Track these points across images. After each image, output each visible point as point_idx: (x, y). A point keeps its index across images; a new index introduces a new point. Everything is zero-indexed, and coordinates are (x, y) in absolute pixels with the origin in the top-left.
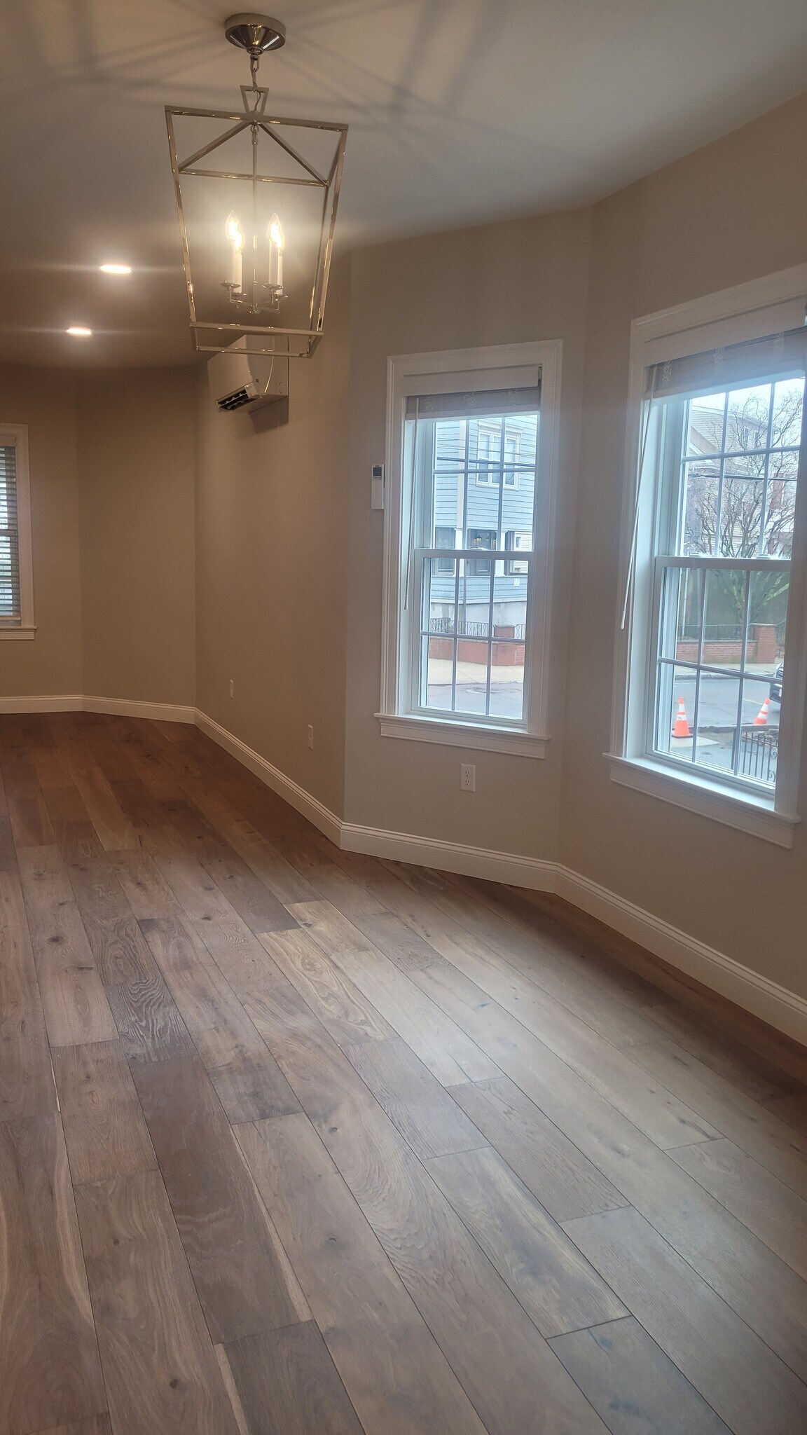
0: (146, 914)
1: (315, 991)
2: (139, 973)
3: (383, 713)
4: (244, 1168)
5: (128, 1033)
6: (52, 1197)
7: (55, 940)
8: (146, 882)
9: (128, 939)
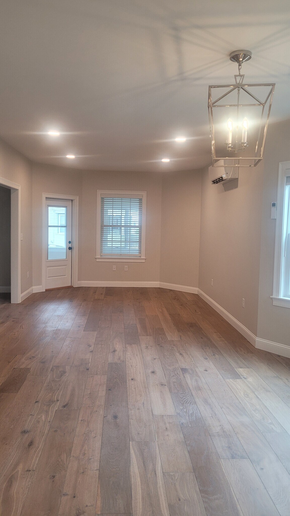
0: (184, 366)
1: (250, 407)
2: (183, 389)
3: (274, 296)
4: (226, 478)
5: (179, 413)
6: (156, 476)
7: (153, 372)
8: (183, 354)
9: (178, 375)
